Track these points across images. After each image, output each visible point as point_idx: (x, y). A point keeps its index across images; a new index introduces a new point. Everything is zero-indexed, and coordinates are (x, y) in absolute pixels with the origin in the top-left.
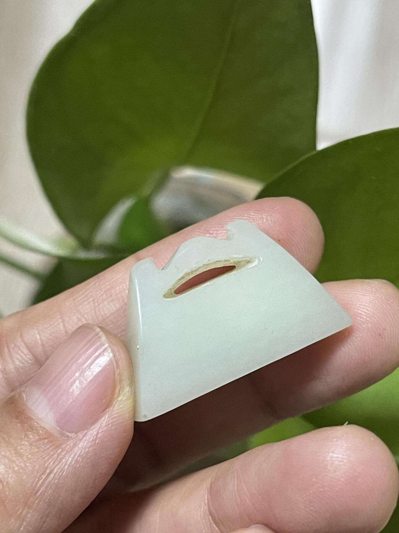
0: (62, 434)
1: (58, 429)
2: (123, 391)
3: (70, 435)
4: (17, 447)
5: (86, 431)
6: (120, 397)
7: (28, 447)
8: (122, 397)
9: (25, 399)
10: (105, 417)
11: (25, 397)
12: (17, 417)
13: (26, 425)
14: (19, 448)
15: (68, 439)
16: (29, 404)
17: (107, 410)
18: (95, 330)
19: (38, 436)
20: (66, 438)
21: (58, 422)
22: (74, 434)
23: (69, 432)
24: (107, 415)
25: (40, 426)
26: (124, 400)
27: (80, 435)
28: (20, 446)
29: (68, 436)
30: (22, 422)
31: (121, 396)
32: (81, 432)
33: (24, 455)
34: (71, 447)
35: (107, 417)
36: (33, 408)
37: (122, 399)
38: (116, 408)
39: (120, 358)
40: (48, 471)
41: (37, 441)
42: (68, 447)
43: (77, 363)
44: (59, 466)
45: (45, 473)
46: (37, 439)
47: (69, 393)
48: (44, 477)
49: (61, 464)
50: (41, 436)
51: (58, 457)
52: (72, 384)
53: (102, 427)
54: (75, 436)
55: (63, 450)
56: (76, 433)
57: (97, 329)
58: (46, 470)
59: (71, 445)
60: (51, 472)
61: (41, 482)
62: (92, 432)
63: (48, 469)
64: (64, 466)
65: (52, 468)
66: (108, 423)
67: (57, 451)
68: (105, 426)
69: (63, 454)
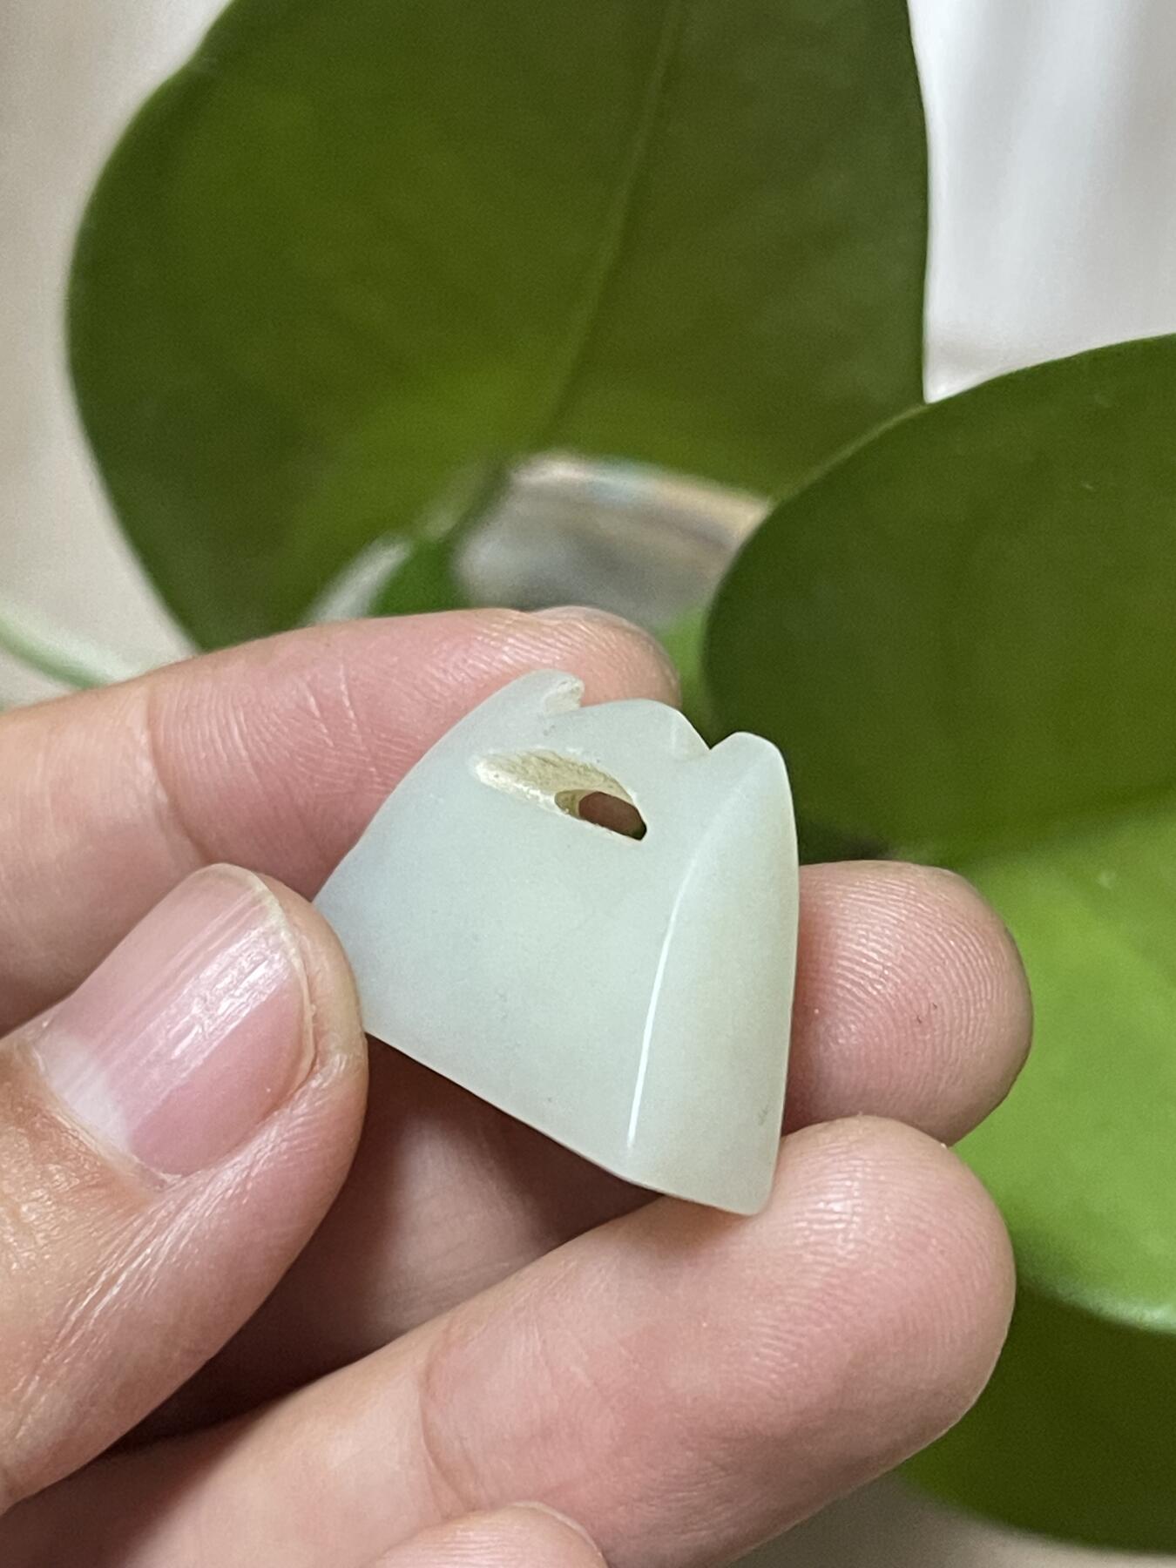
0: (145, 1176)
1: (136, 1160)
2: (323, 1064)
3: (168, 1178)
4: (18, 1205)
5: (213, 1171)
6: (314, 1078)
7: (50, 1206)
8: (320, 1081)
9: (42, 1069)
10: (269, 1134)
11: (41, 1063)
12: (19, 1121)
13: (45, 1144)
14: (24, 1209)
15: (163, 1191)
16: (55, 1084)
17: (276, 1113)
18: (249, 888)
19: (81, 1177)
20: (158, 1189)
22: (179, 1176)
23: (167, 1171)
24: (276, 1128)
25: (87, 1149)
26: (323, 1090)
27: (198, 1179)
28: (28, 1201)
29: (162, 1183)
30: (36, 1137)
31: (318, 1075)
32: (199, 1172)
33: (39, 1229)
34: (170, 1213)
35: (273, 1133)
36: (66, 1096)
37: (321, 1084)
38: (301, 1109)
39: (318, 972)
40: (103, 1278)
41: (76, 1191)
42: (163, 1213)
43: (198, 978)
44: (135, 1265)
45: (94, 1283)
46: (75, 1186)
47: (172, 1061)
48: (91, 1296)
49: (140, 1259)
50: (87, 1178)
51: (132, 1239)
52: (181, 1037)
53: (259, 1160)
54: (184, 1182)
55: (149, 1221)
56: (185, 1175)
57: (258, 884)
58: (97, 1276)
59: (172, 1207)
60: (111, 1281)
61: (82, 1308)
62: (230, 1175)
63: (105, 1272)
64: (149, 1264)
65: (116, 1269)
66: (277, 1150)
67: (131, 1223)
68: (270, 1159)
69: (146, 1232)
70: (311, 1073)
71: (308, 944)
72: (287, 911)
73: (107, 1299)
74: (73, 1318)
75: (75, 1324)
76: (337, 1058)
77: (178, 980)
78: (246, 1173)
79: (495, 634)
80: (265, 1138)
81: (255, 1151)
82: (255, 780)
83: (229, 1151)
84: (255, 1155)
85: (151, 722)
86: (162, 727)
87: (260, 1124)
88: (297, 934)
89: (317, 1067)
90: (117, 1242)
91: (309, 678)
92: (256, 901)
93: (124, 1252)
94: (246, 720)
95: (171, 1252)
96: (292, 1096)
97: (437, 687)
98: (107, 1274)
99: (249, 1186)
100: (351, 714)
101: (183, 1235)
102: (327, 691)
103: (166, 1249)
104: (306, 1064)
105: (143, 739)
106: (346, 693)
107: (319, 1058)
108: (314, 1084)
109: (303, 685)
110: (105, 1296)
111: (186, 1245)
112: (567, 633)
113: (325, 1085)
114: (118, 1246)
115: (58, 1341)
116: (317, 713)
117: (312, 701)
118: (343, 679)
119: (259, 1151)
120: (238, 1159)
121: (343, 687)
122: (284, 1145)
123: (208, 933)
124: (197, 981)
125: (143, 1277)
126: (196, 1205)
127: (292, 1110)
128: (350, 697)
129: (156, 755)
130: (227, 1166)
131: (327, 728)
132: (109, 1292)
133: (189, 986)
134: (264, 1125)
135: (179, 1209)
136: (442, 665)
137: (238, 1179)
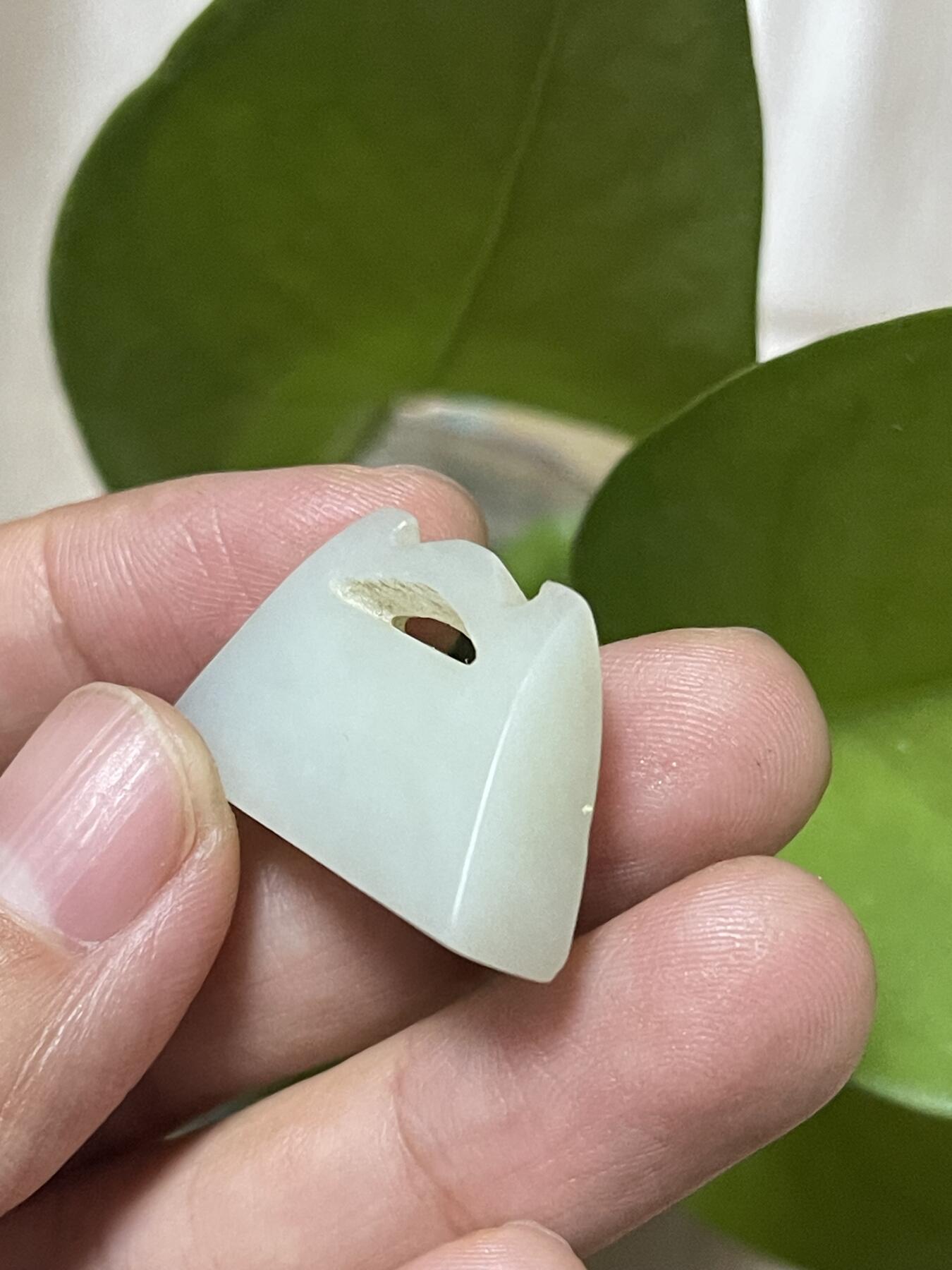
0: (70, 945)
1: (61, 933)
2: (203, 839)
3: (89, 944)
6: (197, 851)
8: (203, 852)
10: (167, 900)
15: (86, 955)
17: (169, 883)
18: (126, 701)
19: (19, 952)
20: (82, 954)
21: (60, 918)
22: (96, 943)
23: (86, 940)
26: (207, 859)
27: (112, 945)
29: (85, 948)
31: (200, 848)
32: (112, 937)
34: (93, 973)
35: (170, 900)
37: (204, 855)
38: (191, 875)
39: (190, 765)
40: (46, 1032)
41: (15, 964)
42: (88, 974)
43: (94, 779)
44: (70, 1019)
45: (40, 1038)
46: (14, 961)
47: (82, 849)
48: (38, 1048)
49: (74, 1013)
50: (23, 953)
51: (66, 997)
52: (85, 829)
53: (161, 922)
54: (101, 948)
55: (77, 981)
56: (101, 940)
57: (133, 697)
58: (41, 1032)
59: (95, 967)
60: (52, 1035)
61: (31, 1059)
62: (138, 936)
63: (47, 1027)
64: (82, 1016)
65: (55, 1024)
66: (174, 912)
67: (64, 985)
68: (169, 920)
69: (76, 991)
70: (193, 848)
71: (179, 741)
72: (159, 716)
73: (50, 1050)
74: (26, 1067)
75: (27, 1072)
76: (215, 832)
77: (78, 781)
78: (151, 933)
79: (344, 484)
80: (163, 903)
81: (157, 915)
82: (140, 605)
83: (135, 917)
84: (158, 917)
85: (48, 556)
86: (58, 559)
87: (157, 894)
88: (170, 735)
89: (199, 840)
90: (53, 1002)
91: (185, 521)
92: (133, 712)
93: (60, 1010)
94: (132, 556)
95: (98, 1004)
96: (181, 867)
97: (298, 527)
98: (49, 1029)
99: (156, 943)
100: (224, 550)
101: (106, 990)
102: (203, 531)
103: (94, 1002)
104: (189, 840)
105: (41, 570)
106: (219, 532)
107: (199, 835)
108: (198, 855)
109: (180, 527)
110: (48, 1047)
111: (111, 997)
112: (403, 483)
113: (208, 855)
114: (55, 1006)
115: (15, 1088)
116: (194, 549)
117: (189, 539)
118: (216, 521)
119: (160, 914)
120: (145, 922)
121: (216, 528)
122: (180, 908)
123: (95, 742)
124: (93, 783)
125: (78, 1026)
126: (113, 964)
127: (183, 877)
128: (222, 535)
129: (52, 584)
130: (136, 929)
131: (203, 562)
132: (52, 1043)
133: (88, 784)
134: (160, 894)
135: (99, 971)
136: (301, 509)
137: (146, 940)
